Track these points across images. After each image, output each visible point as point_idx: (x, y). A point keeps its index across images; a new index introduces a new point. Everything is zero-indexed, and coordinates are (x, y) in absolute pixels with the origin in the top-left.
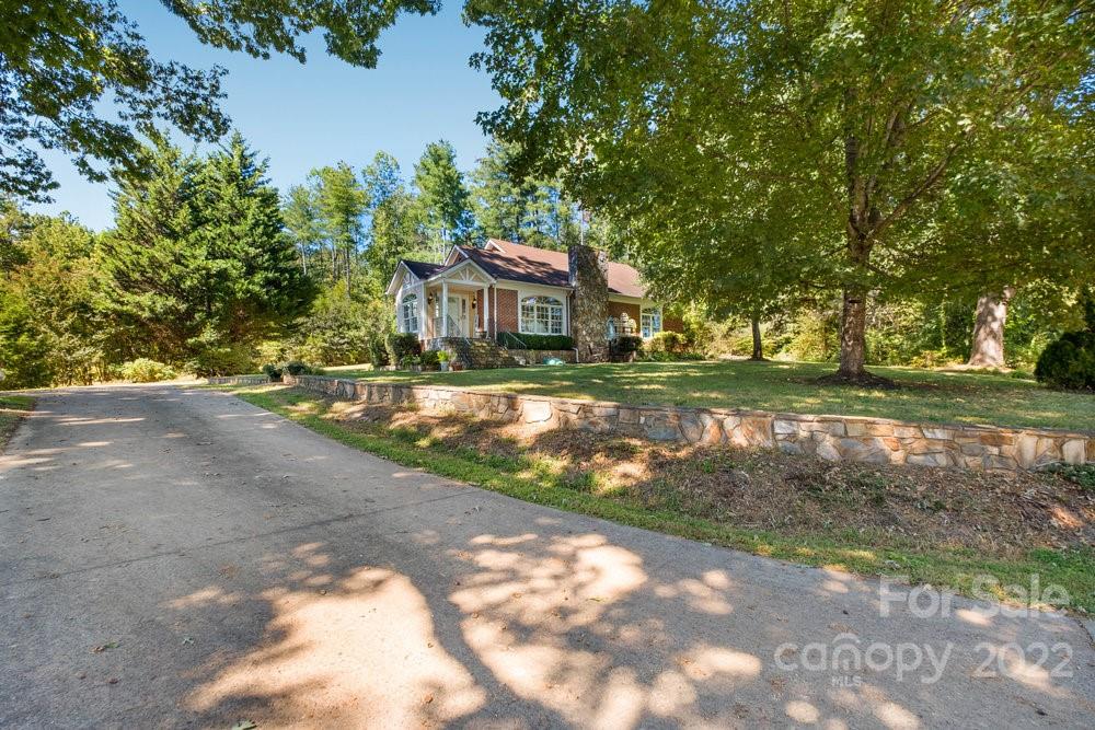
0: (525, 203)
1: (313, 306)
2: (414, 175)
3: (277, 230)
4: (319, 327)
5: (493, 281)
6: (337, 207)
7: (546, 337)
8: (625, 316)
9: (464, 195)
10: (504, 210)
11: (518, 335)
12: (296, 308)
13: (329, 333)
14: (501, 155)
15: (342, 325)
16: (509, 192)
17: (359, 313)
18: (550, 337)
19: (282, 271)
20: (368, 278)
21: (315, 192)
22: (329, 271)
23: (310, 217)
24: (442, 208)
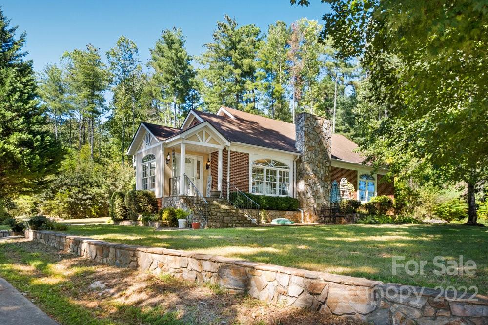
0: (244, 82)
1: (61, 165)
2: (151, 57)
3: (31, 97)
4: (66, 184)
5: (228, 143)
6: (85, 82)
7: (274, 198)
8: (344, 181)
9: (192, 74)
10: (226, 88)
11: (250, 195)
12: (47, 166)
13: (75, 190)
14: (225, 41)
15: (86, 183)
16: (231, 73)
17: (100, 173)
18: (277, 198)
19: (35, 133)
20: (109, 144)
21: (66, 71)
22: (77, 138)
23: (62, 91)
24: (174, 85)
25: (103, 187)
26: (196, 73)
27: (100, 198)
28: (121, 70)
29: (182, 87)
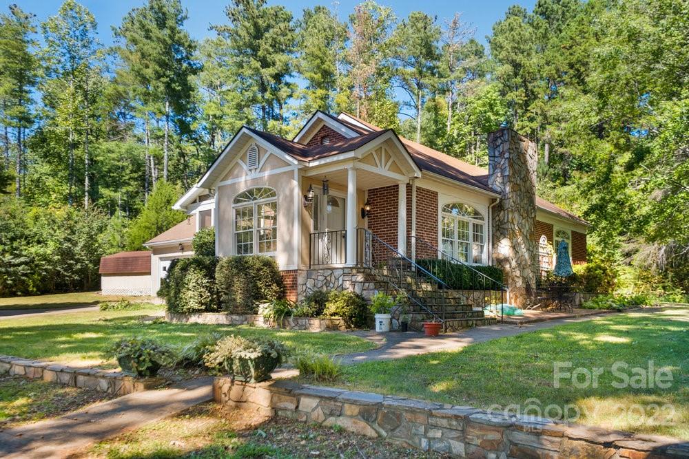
5: (418, 173)
8: (543, 241)
9: (195, 70)
14: (248, 24)
24: (168, 86)
25: (51, 244)
26: (201, 69)
27: (44, 262)
28: (68, 55)
29: (180, 88)
